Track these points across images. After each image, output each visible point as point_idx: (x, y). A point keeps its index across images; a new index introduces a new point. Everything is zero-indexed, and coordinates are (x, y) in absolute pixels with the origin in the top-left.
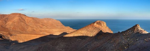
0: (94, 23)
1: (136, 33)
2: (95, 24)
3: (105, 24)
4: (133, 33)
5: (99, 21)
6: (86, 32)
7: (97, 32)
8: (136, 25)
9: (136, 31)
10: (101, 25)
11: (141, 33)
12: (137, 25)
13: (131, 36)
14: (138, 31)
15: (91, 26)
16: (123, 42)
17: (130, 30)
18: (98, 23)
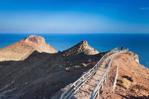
0: (25, 39)
1: (80, 53)
2: (27, 40)
3: (43, 40)
4: (75, 53)
5: (33, 36)
6: (11, 53)
7: (29, 52)
8: (82, 42)
9: (80, 51)
10: (37, 42)
11: (86, 54)
12: (84, 42)
13: (72, 58)
14: (83, 50)
15: (21, 44)
16: (61, 66)
17: (72, 49)
18: (31, 39)
